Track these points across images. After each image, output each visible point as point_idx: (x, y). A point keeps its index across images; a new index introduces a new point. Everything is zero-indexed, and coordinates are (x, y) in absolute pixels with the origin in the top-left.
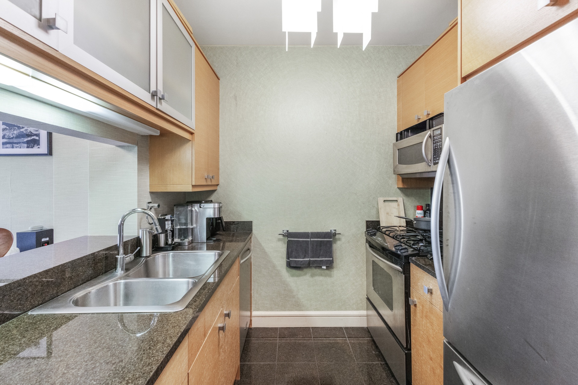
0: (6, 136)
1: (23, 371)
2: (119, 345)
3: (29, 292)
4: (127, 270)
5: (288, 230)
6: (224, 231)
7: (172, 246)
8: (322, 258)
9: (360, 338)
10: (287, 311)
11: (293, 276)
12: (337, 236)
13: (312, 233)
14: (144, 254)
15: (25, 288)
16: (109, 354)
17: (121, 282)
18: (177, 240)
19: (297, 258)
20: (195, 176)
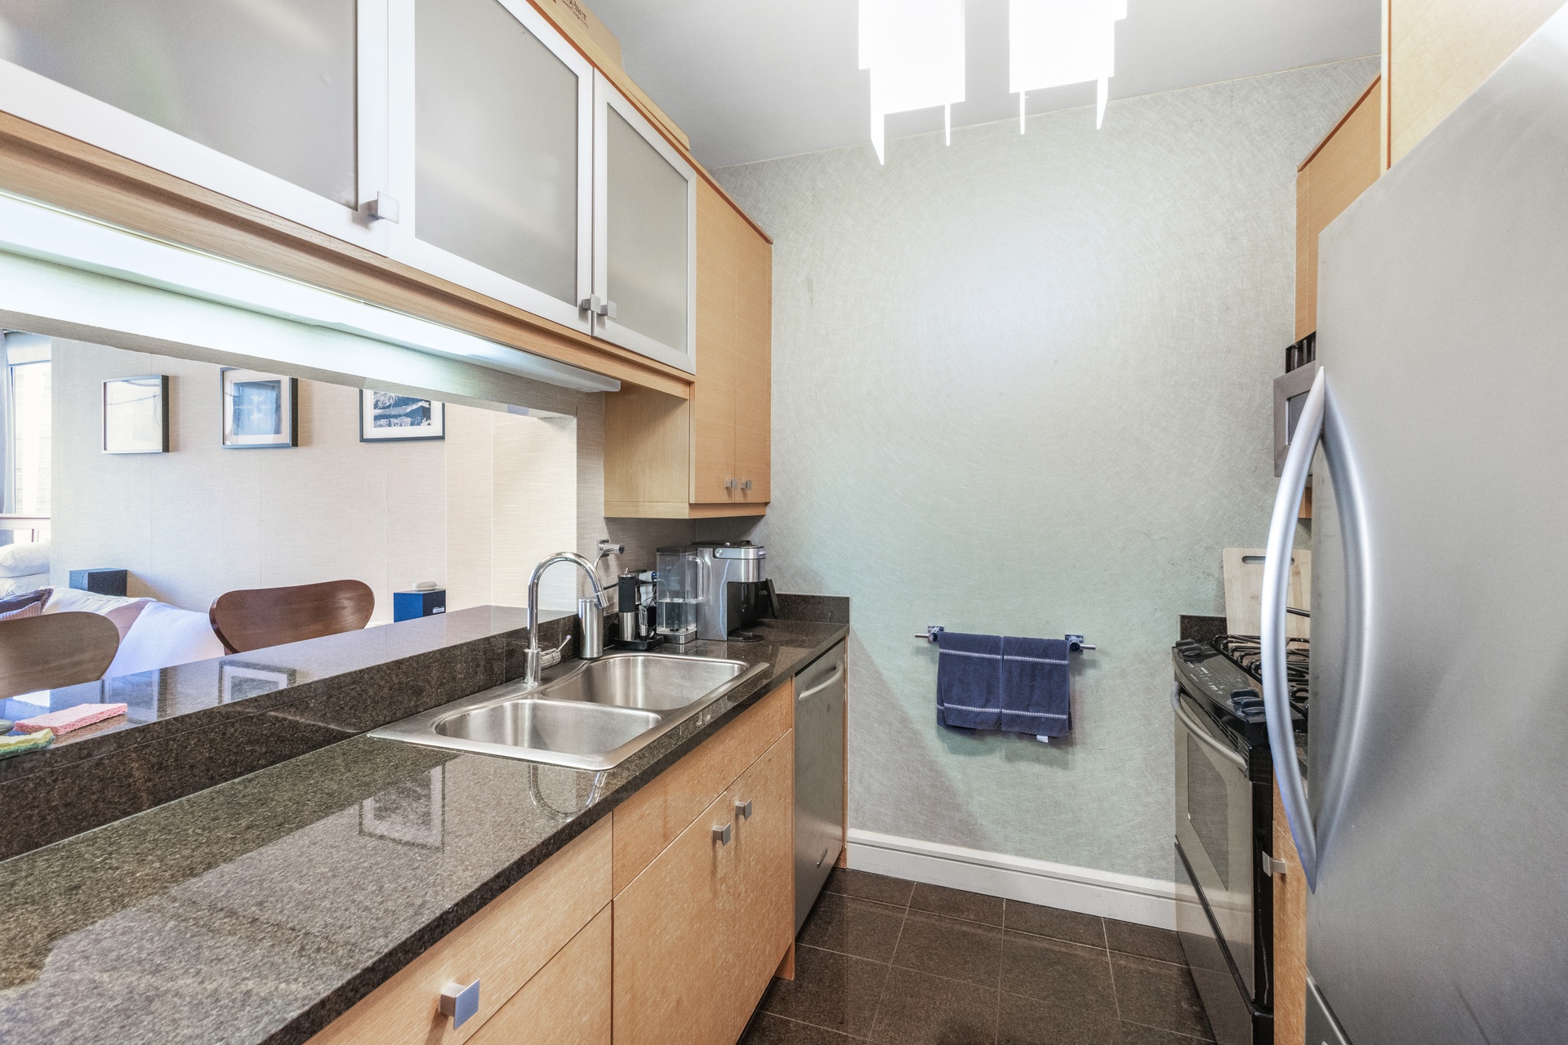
0: (379, 403)
1: (331, 821)
2: (477, 809)
3: (370, 696)
4: (545, 680)
5: (942, 626)
6: (776, 617)
7: (648, 641)
8: (1038, 712)
9: (1151, 957)
10: (939, 842)
11: (954, 750)
12: (1086, 655)
13: (1008, 640)
14: (588, 655)
15: (363, 687)
16: (457, 821)
17: (524, 704)
18: (662, 630)
19: (963, 705)
20: (696, 483)
